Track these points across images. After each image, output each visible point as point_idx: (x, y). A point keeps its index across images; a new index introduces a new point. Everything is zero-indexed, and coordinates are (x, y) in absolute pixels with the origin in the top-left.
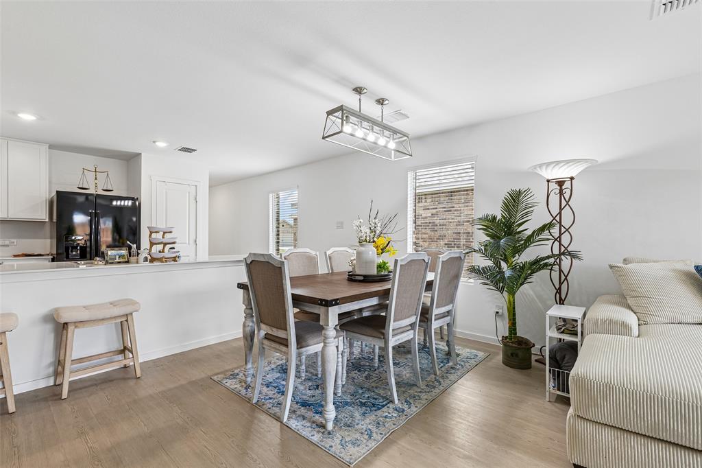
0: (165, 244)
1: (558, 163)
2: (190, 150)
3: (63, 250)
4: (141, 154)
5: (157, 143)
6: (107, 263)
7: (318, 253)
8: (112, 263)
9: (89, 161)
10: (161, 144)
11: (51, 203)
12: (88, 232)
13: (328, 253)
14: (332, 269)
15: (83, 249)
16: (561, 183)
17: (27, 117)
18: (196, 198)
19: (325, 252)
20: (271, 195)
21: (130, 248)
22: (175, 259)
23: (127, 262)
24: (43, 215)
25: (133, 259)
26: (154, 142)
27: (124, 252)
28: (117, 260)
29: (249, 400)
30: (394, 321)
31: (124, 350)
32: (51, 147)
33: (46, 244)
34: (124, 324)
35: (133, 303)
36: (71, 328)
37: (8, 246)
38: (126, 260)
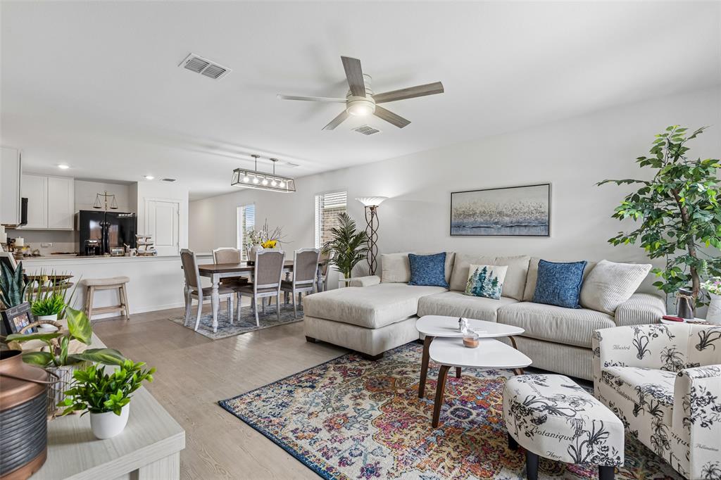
0: (147, 245)
1: (377, 197)
2: (171, 180)
3: (84, 250)
4: (137, 182)
5: (147, 177)
6: (112, 256)
8: (115, 256)
9: (101, 188)
10: (150, 178)
11: (76, 217)
12: (100, 237)
15: (97, 248)
16: (372, 209)
17: (64, 167)
18: (178, 212)
20: (238, 209)
21: (125, 247)
22: (152, 254)
23: (124, 256)
24: (70, 227)
25: (127, 254)
26: (145, 176)
27: (122, 250)
28: (118, 254)
29: (183, 325)
30: (258, 284)
31: (121, 305)
32: (76, 179)
33: (71, 246)
34: (121, 288)
35: (126, 278)
36: (92, 289)
37: (47, 247)
38: (123, 254)
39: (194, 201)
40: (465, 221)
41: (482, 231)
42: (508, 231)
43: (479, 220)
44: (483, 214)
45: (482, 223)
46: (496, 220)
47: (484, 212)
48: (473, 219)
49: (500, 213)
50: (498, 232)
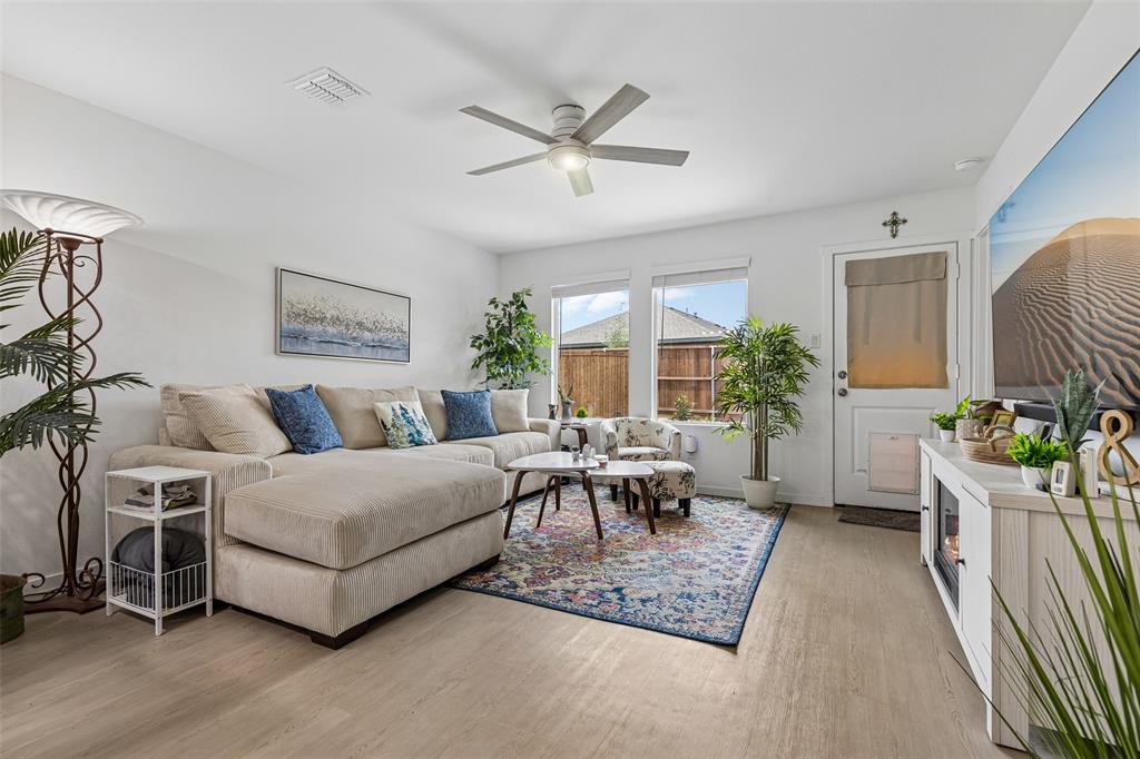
1: (70, 201)
16: (71, 244)
40: (308, 328)
41: (335, 349)
42: (368, 352)
43: (331, 330)
44: (336, 321)
45: (335, 336)
46: (354, 335)
47: (338, 319)
48: (320, 328)
49: (360, 324)
50: (357, 353)
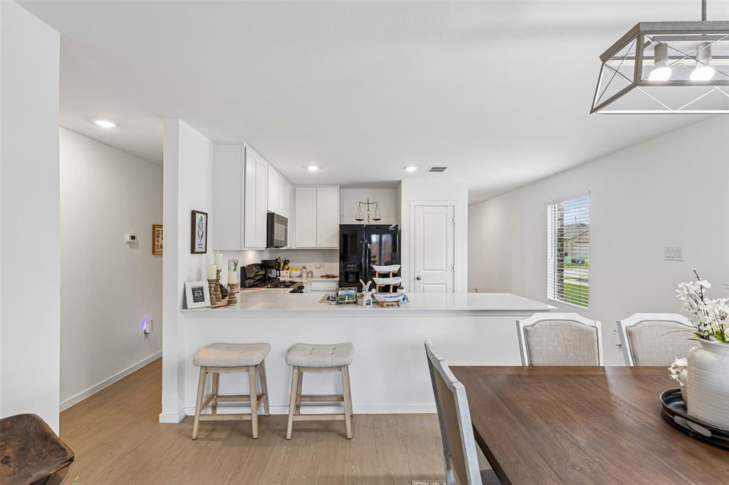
2: (441, 169)
4: (401, 181)
5: (407, 169)
6: (337, 303)
7: (599, 324)
8: (342, 303)
9: (365, 194)
10: (411, 169)
13: (626, 323)
14: (634, 357)
17: (313, 169)
18: (454, 220)
19: (619, 324)
20: (549, 208)
23: (356, 303)
26: (405, 168)
27: (353, 292)
28: (346, 301)
38: (355, 301)
39: (476, 203)
